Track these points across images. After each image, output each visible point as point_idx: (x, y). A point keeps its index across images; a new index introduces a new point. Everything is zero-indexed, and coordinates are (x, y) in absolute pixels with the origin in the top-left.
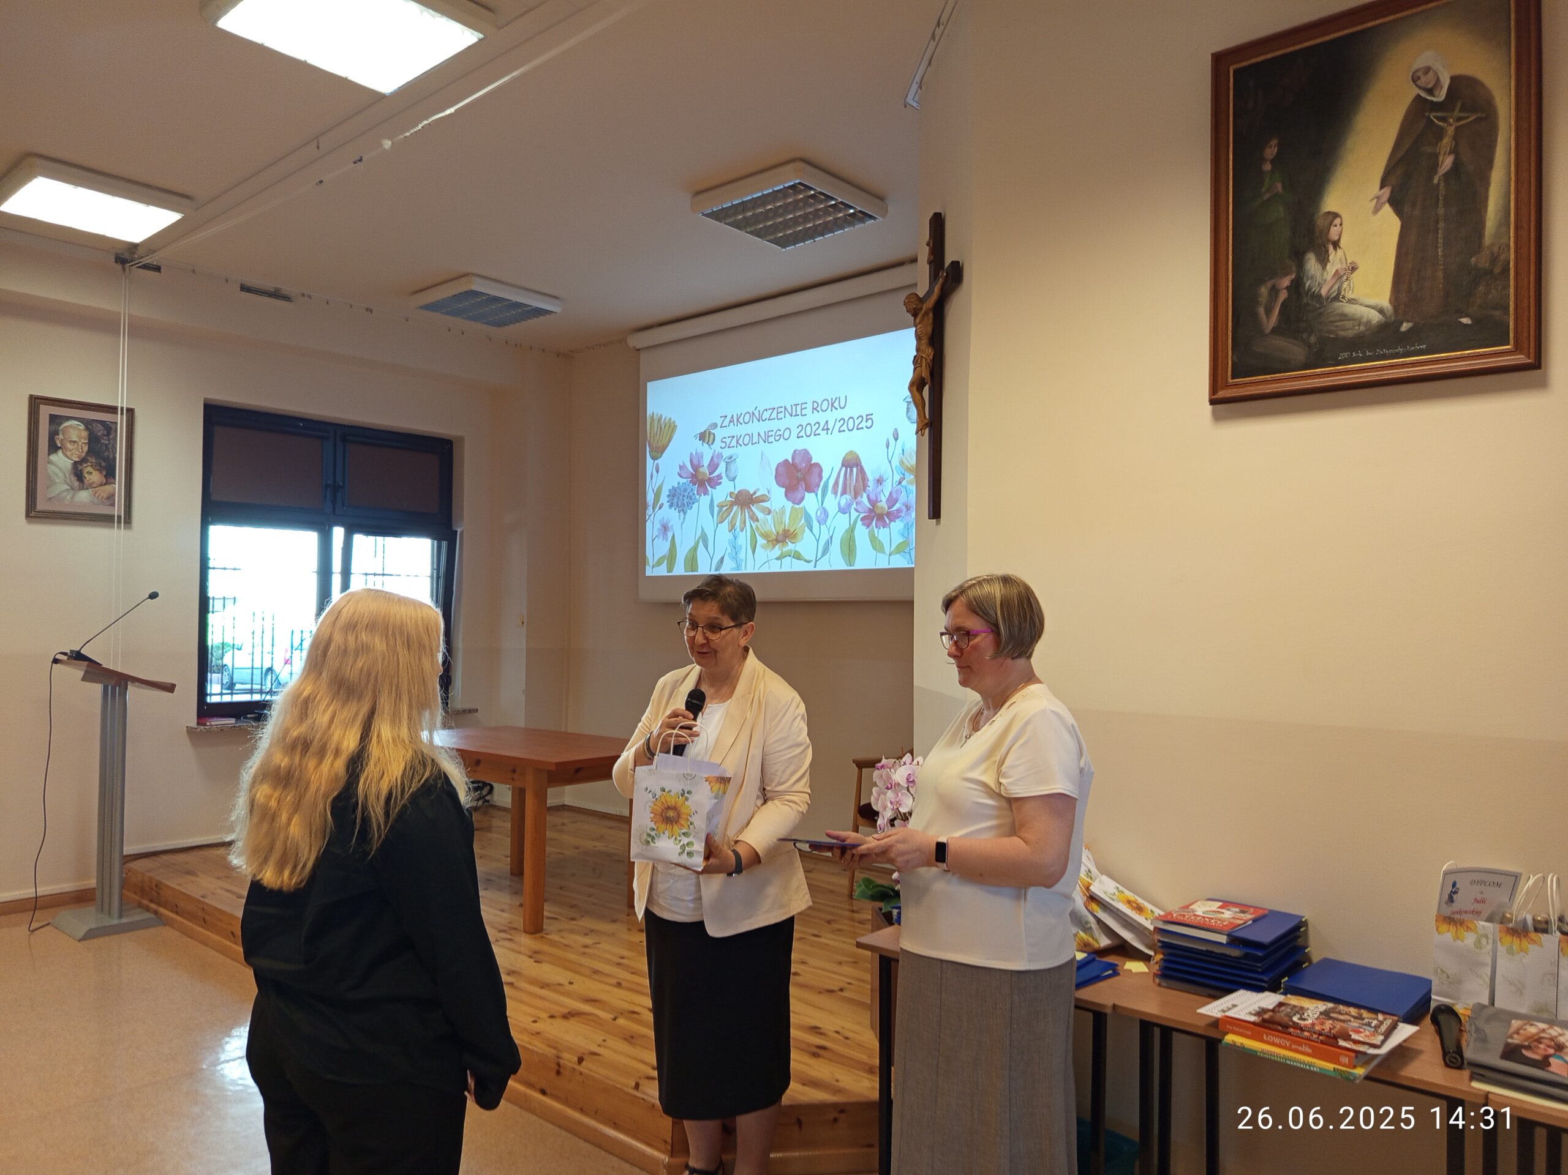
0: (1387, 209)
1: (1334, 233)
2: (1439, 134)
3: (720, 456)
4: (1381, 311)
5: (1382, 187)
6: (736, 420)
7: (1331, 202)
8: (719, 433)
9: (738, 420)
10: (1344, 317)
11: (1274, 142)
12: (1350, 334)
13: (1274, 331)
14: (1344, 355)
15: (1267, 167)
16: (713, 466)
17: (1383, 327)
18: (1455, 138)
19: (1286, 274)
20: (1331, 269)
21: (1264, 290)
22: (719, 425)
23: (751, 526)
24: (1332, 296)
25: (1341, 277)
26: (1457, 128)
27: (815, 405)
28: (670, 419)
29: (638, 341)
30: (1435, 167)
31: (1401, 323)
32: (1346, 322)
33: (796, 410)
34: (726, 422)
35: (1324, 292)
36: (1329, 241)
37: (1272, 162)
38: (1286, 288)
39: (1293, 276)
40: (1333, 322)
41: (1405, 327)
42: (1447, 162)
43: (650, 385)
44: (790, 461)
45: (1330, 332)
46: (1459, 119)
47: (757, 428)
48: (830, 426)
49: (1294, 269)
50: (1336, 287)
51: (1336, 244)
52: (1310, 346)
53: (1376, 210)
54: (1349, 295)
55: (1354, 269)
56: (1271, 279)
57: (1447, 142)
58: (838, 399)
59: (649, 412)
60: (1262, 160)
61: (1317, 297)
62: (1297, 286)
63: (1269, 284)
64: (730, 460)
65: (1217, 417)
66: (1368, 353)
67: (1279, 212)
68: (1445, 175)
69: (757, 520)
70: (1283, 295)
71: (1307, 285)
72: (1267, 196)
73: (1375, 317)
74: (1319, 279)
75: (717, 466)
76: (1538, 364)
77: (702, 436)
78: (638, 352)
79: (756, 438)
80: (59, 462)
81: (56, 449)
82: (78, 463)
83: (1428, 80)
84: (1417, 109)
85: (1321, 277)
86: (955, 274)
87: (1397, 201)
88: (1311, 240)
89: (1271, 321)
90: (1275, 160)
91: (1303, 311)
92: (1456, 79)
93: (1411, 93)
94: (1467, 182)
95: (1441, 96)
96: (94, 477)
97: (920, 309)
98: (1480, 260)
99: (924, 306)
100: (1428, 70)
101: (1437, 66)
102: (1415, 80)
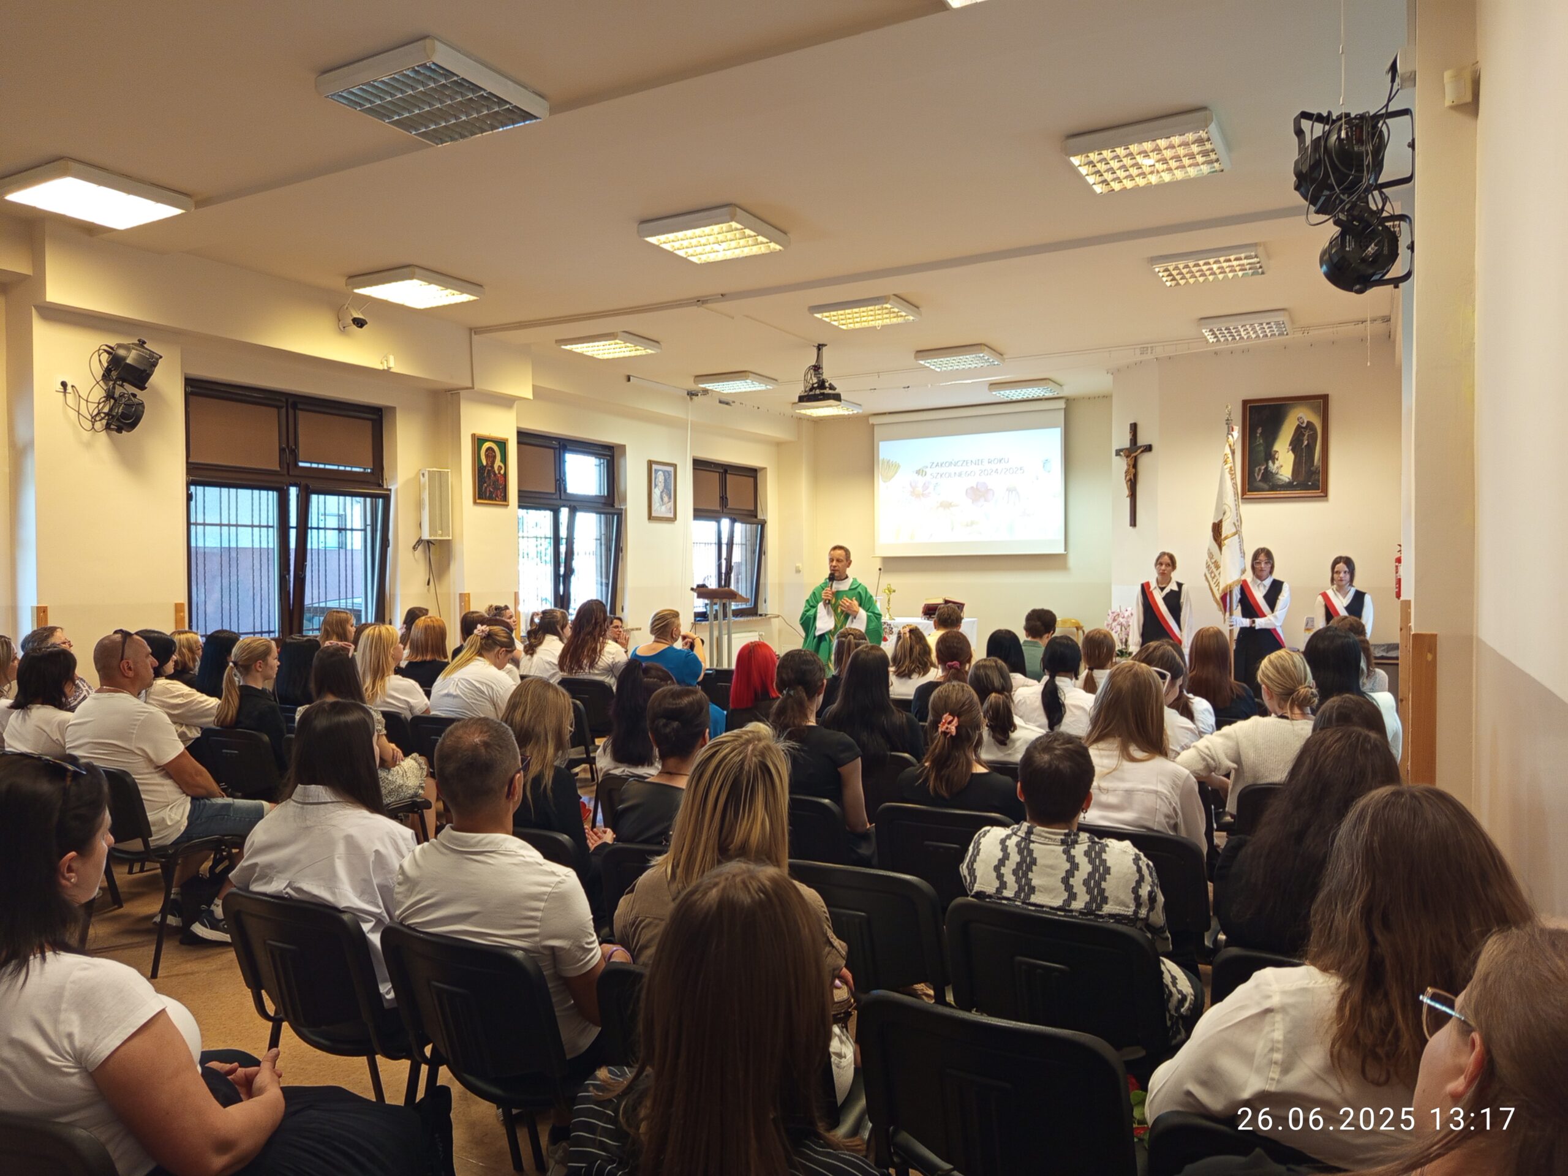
0: (1291, 452)
1: (1276, 456)
2: (1304, 435)
3: (930, 483)
4: (1289, 478)
5: (1289, 446)
7: (1276, 447)
8: (929, 471)
9: (941, 465)
10: (1279, 479)
11: (1260, 428)
12: (1281, 483)
13: (1262, 480)
15: (1258, 435)
16: (925, 487)
17: (1289, 483)
18: (1307, 437)
19: (1263, 466)
20: (1275, 466)
21: (1257, 469)
22: (929, 467)
23: (951, 519)
24: (1276, 473)
25: (1278, 468)
26: (1308, 434)
27: (990, 460)
28: (896, 462)
29: (872, 420)
30: (1303, 443)
31: (1294, 482)
32: (1280, 481)
33: (979, 462)
34: (934, 465)
35: (1274, 472)
36: (1275, 458)
38: (1263, 469)
39: (1265, 466)
40: (1276, 480)
42: (1306, 443)
43: (881, 444)
44: (975, 487)
45: (1275, 482)
46: (1308, 432)
47: (952, 469)
48: (999, 471)
49: (1266, 464)
50: (1277, 471)
51: (1277, 459)
52: (1270, 486)
53: (1288, 452)
54: (1281, 473)
55: (1282, 466)
56: (1258, 466)
57: (1305, 437)
58: (1003, 459)
59: (881, 457)
60: (1257, 432)
61: (1272, 472)
62: (1266, 468)
64: (936, 485)
65: (1243, 502)
67: (1262, 448)
69: (955, 515)
70: (1262, 471)
71: (1269, 469)
72: (1258, 443)
73: (1287, 480)
75: (927, 488)
76: (1326, 496)
77: (918, 472)
78: (873, 425)
79: (953, 475)
80: (657, 492)
81: (656, 486)
82: (662, 492)
83: (1301, 420)
84: (1299, 428)
85: (1273, 467)
86: (1149, 448)
87: (1293, 450)
88: (1270, 456)
89: (1260, 477)
90: (1261, 434)
91: (1268, 476)
92: (1309, 423)
93: (1297, 423)
94: (1311, 448)
95: (1304, 425)
96: (666, 499)
97: (1130, 456)
98: (1313, 469)
99: (1134, 455)
100: (1301, 418)
101: (1304, 417)
102: (1298, 420)
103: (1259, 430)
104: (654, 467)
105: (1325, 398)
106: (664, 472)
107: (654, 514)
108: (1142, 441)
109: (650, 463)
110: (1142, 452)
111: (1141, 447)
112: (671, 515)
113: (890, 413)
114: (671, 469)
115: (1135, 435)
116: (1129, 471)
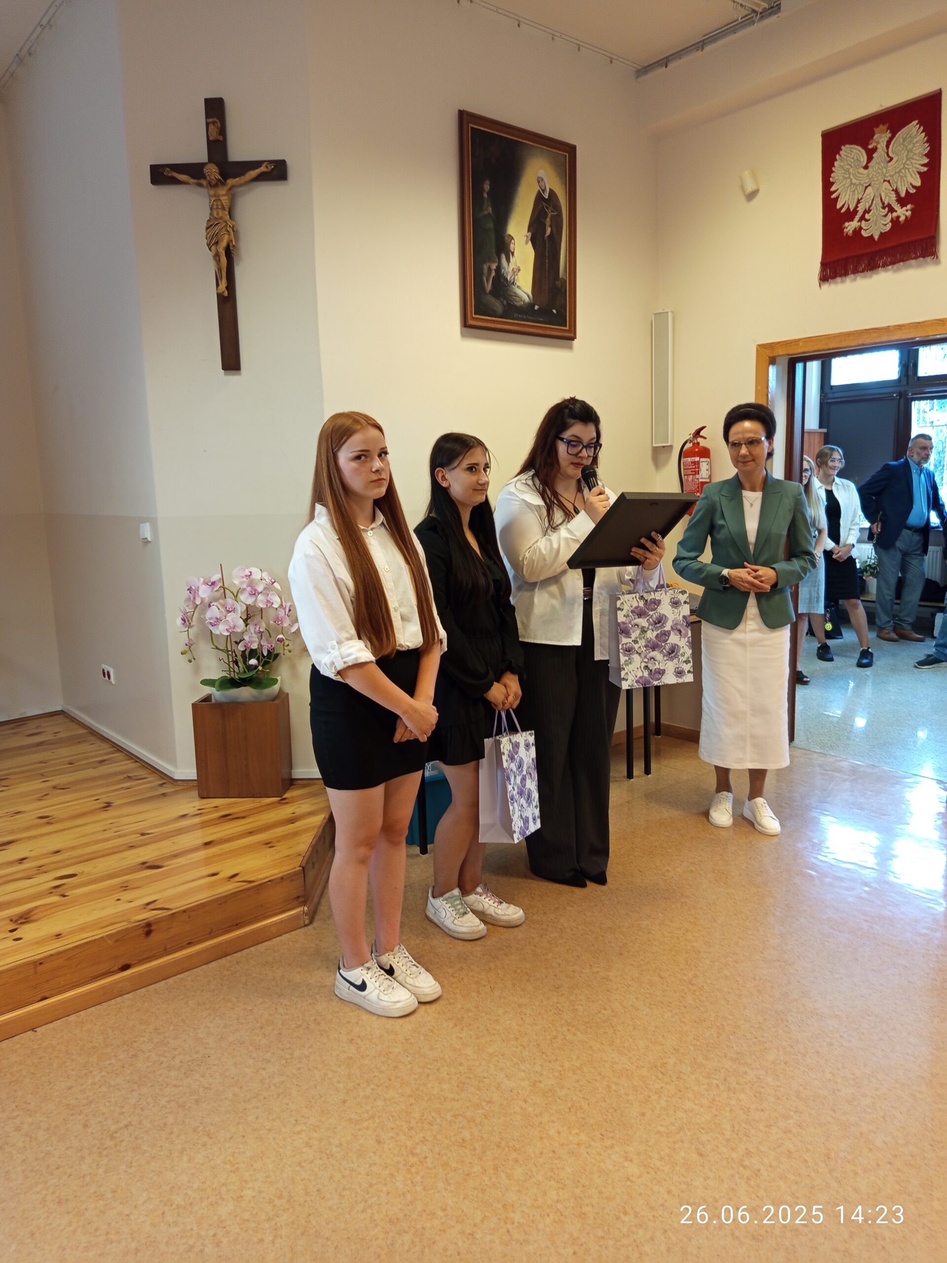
0: (530, 244)
1: (512, 246)
2: (546, 215)
4: (528, 296)
5: (528, 232)
7: (510, 230)
10: (516, 295)
12: (518, 304)
13: (491, 292)
14: (516, 315)
15: (485, 196)
17: (529, 305)
18: (551, 220)
19: (494, 262)
20: (512, 266)
21: (483, 269)
24: (512, 281)
25: (514, 273)
26: (552, 215)
30: (545, 233)
31: (534, 306)
32: (517, 298)
35: (509, 279)
36: (510, 251)
37: (487, 193)
38: (495, 270)
39: (497, 264)
40: (512, 296)
41: (536, 307)
42: (548, 231)
45: (511, 301)
46: (552, 211)
49: (497, 260)
50: (513, 277)
51: (513, 253)
52: (503, 305)
53: (527, 243)
54: (518, 284)
55: (519, 270)
56: (488, 262)
57: (548, 219)
60: (483, 190)
61: (507, 279)
62: (499, 269)
63: (488, 264)
65: (463, 335)
66: (524, 317)
67: (491, 225)
68: (549, 236)
70: (493, 274)
71: (503, 270)
72: (485, 212)
73: (527, 300)
74: (507, 270)
76: (573, 338)
83: (541, 186)
84: (539, 198)
85: (508, 269)
86: (278, 171)
87: (533, 241)
88: (503, 247)
89: (489, 287)
90: (489, 193)
91: (502, 285)
92: (551, 190)
93: (537, 189)
94: (555, 242)
95: (546, 195)
97: (224, 184)
98: (558, 284)
99: (230, 182)
100: (542, 180)
101: (545, 180)
102: (539, 182)
103: (487, 187)
105: (571, 151)
108: (250, 151)
115: (223, 131)
116: (205, 225)
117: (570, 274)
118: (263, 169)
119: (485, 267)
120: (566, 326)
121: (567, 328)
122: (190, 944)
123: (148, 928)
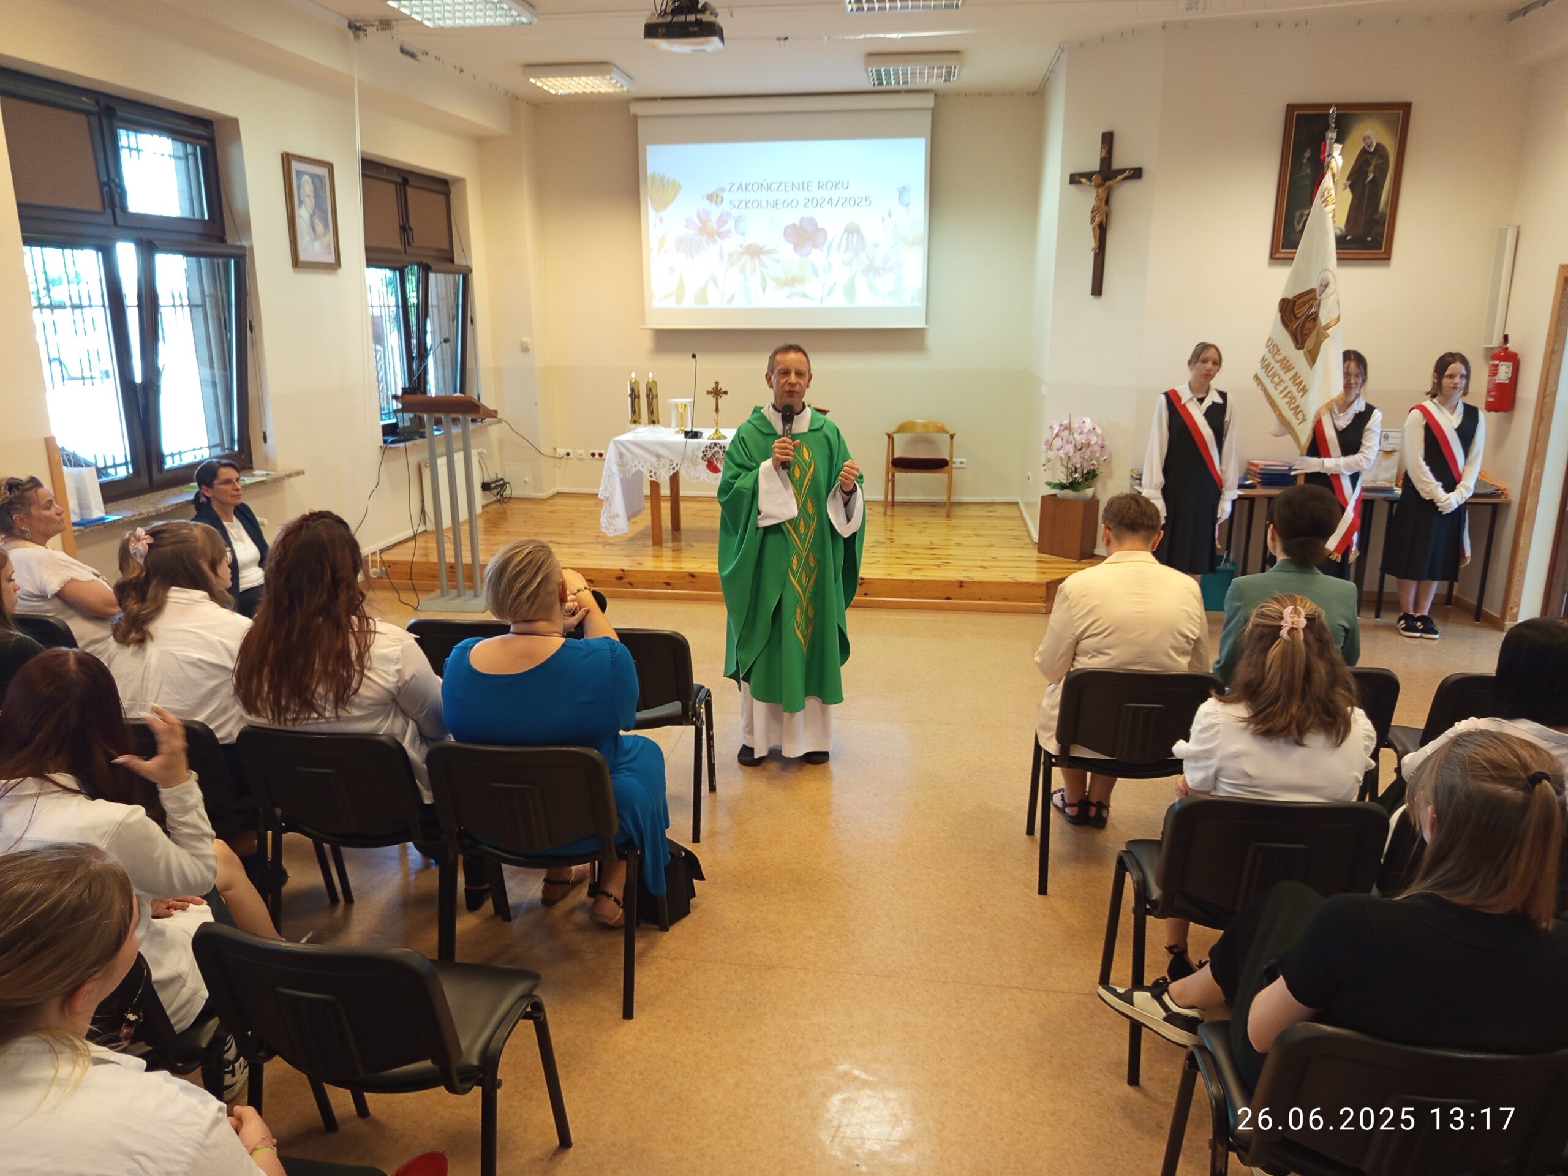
0: (1348, 190)
2: (1369, 164)
3: (729, 215)
4: (1341, 230)
5: (1347, 180)
6: (744, 187)
8: (727, 196)
9: (746, 188)
11: (1309, 151)
13: (1300, 232)
15: (1305, 161)
16: (722, 221)
17: (1341, 236)
18: (1375, 166)
19: (1307, 209)
22: (727, 190)
23: (761, 272)
27: (821, 185)
28: (674, 180)
29: (636, 109)
30: (1367, 177)
33: (804, 186)
34: (735, 188)
37: (1307, 159)
41: (1349, 238)
42: (1371, 177)
43: (650, 149)
44: (798, 224)
46: (1377, 161)
47: (763, 195)
48: (834, 201)
53: (1345, 189)
56: (1301, 209)
57: (1372, 168)
58: (840, 184)
59: (650, 171)
60: (1303, 157)
63: (1301, 211)
64: (739, 220)
65: (1270, 264)
68: (1370, 181)
69: (767, 267)
70: (1305, 218)
72: (1303, 174)
73: (1338, 232)
75: (725, 223)
76: (1389, 259)
77: (710, 197)
78: (635, 118)
79: (764, 204)
80: (303, 215)
81: (301, 202)
82: (312, 216)
83: (1369, 142)
84: (1364, 152)
86: (1137, 174)
87: (1352, 187)
89: (1299, 227)
90: (1309, 159)
92: (1378, 145)
93: (1363, 145)
94: (1377, 185)
95: (1372, 149)
96: (320, 228)
97: (1103, 185)
98: (1377, 217)
99: (1108, 183)
100: (1369, 137)
101: (1372, 137)
102: (1364, 140)
103: (1307, 154)
104: (296, 166)
105: (1406, 108)
106: (313, 177)
107: (303, 257)
108: (1120, 161)
109: (287, 159)
110: (1126, 178)
111: (1124, 171)
112: (331, 259)
113: (664, 99)
114: (323, 172)
115: (1110, 152)
116: (1091, 210)
117: (1391, 207)
118: (1126, 174)
119: (1298, 214)
120: (1381, 249)
121: (1382, 251)
122: (980, 599)
123: (961, 584)
